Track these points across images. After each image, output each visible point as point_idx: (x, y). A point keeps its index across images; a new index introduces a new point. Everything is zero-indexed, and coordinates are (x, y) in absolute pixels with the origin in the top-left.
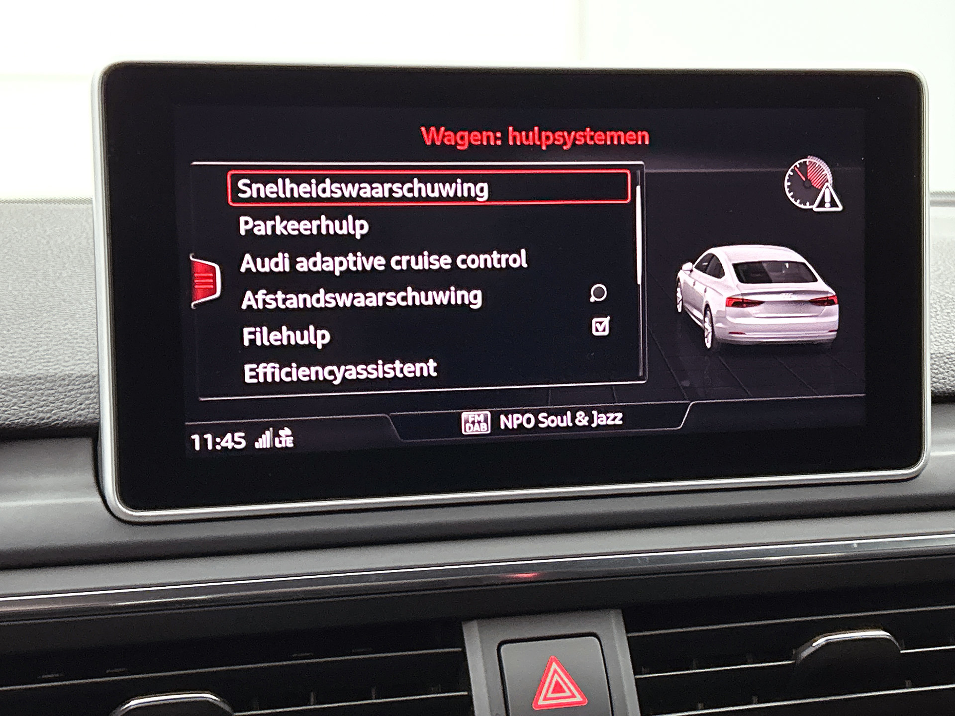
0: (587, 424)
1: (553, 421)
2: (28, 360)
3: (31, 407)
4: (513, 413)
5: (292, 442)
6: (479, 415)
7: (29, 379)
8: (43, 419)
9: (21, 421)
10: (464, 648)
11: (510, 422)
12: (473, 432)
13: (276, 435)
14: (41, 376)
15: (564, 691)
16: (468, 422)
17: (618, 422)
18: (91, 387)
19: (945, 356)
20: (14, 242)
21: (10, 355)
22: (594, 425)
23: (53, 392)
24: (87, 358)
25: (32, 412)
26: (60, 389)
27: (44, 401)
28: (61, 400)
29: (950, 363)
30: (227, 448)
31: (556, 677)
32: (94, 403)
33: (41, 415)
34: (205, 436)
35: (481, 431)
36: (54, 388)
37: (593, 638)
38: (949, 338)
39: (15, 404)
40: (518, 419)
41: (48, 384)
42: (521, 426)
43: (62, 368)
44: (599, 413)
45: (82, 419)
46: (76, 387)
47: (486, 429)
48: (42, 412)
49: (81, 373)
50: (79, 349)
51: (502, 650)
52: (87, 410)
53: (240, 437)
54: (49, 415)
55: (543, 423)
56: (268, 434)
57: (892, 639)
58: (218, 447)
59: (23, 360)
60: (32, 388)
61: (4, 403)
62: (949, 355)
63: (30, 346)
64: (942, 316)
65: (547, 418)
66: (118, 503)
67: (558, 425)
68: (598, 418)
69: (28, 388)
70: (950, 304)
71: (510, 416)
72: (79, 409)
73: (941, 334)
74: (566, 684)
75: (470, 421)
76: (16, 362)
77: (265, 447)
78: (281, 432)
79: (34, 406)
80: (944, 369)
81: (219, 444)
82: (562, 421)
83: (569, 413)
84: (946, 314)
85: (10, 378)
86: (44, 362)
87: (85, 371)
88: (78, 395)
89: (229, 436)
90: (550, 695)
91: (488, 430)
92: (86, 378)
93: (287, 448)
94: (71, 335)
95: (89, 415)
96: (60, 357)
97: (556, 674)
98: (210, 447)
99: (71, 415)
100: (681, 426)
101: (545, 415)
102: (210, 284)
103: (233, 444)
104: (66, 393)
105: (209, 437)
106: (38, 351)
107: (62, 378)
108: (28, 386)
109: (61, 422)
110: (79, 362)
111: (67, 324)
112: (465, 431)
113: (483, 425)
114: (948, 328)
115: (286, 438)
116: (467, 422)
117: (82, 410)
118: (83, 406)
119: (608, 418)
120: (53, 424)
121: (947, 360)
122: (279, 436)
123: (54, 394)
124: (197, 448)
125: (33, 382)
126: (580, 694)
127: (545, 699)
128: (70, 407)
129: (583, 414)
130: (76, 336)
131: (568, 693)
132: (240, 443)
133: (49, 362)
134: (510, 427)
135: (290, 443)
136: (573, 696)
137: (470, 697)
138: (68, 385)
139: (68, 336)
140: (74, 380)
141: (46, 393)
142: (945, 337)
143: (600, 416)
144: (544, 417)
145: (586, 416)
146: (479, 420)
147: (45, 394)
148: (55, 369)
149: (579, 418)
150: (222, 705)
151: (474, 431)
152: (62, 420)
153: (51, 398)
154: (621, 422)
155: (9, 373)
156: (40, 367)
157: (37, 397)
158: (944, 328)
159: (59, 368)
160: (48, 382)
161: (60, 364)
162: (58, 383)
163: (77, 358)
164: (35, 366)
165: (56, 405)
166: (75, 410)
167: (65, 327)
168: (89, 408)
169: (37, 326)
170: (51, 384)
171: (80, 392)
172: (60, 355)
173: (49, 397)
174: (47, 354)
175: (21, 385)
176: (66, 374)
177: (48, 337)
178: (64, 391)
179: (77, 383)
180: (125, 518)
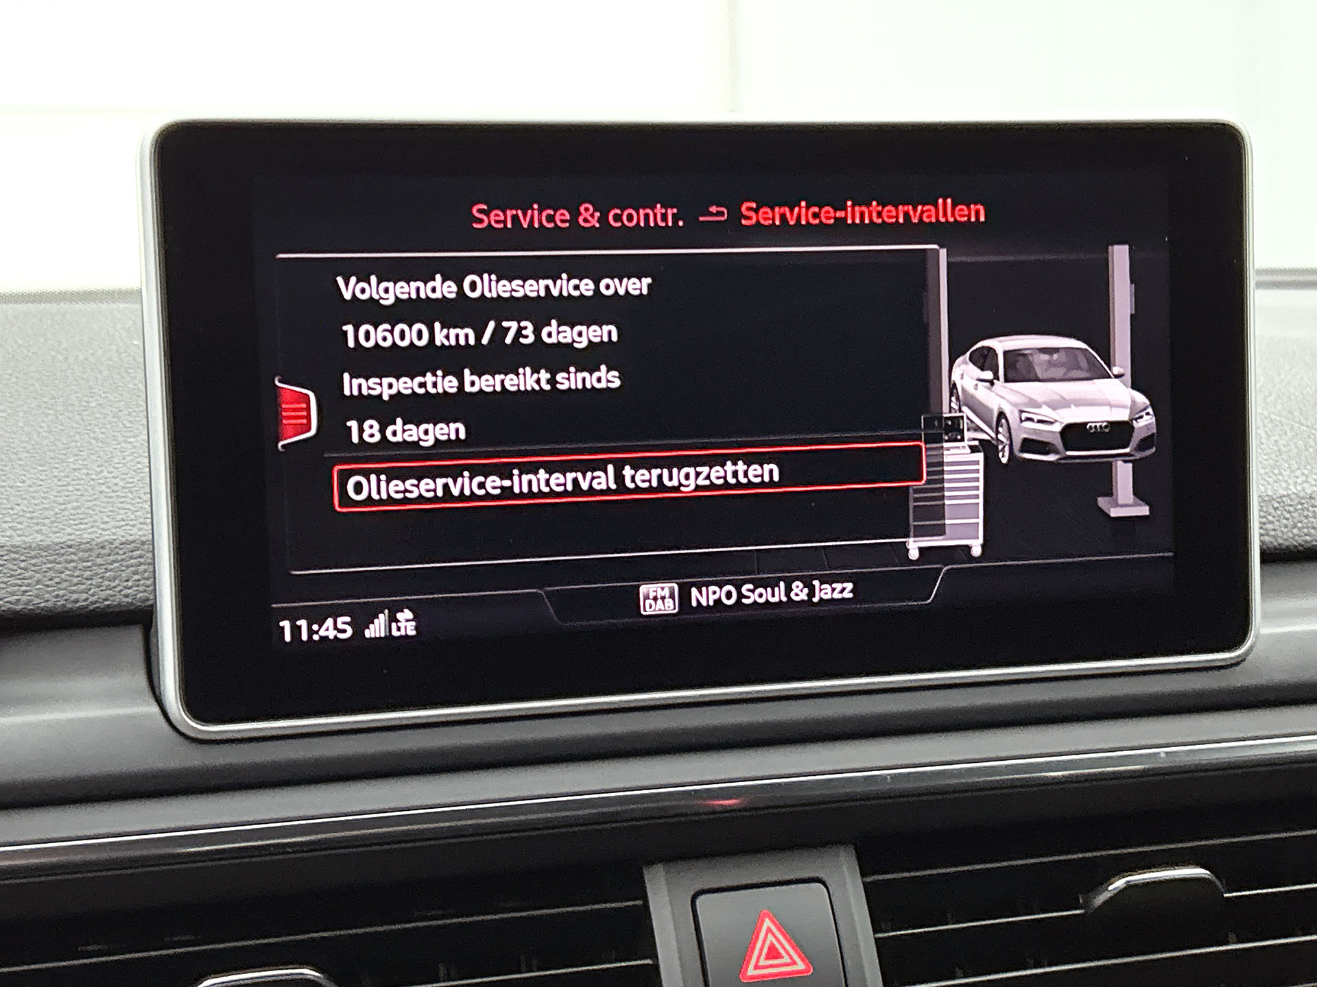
0: (806, 598)
1: (761, 595)
2: (52, 522)
3: (60, 586)
4: (707, 585)
5: (413, 628)
6: (663, 589)
7: (57, 547)
8: (77, 602)
9: (49, 604)
10: (646, 900)
11: (703, 597)
12: (655, 610)
13: (393, 619)
14: (72, 543)
15: (781, 957)
16: (649, 599)
17: (848, 595)
18: (141, 557)
19: (1273, 499)
21: (29, 515)
22: (816, 600)
23: (89, 564)
24: (133, 517)
25: (61, 593)
26: (99, 561)
27: (77, 576)
28: (100, 576)
29: (1282, 509)
30: (327, 637)
31: (770, 938)
32: (144, 579)
33: (75, 596)
34: (298, 623)
35: (665, 610)
36: (90, 559)
37: (817, 884)
38: (1278, 474)
39: (38, 582)
40: (715, 593)
41: (81, 554)
42: (718, 602)
43: (100, 532)
44: (822, 583)
45: (129, 600)
46: (120, 558)
47: (672, 607)
48: (76, 591)
49: (125, 538)
50: (121, 505)
52: (136, 588)
53: (344, 623)
54: (85, 596)
55: (748, 597)
56: (382, 618)
57: (1214, 878)
58: (316, 637)
59: (47, 521)
60: (60, 559)
61: (23, 581)
63: (55, 502)
64: (1268, 445)
65: (753, 591)
66: (183, 714)
67: (767, 600)
68: (821, 590)
69: (56, 559)
71: (704, 589)
72: (126, 588)
74: (784, 948)
75: (651, 597)
76: (37, 524)
77: (378, 636)
78: (399, 616)
79: (64, 585)
80: (1274, 517)
81: (317, 632)
82: (773, 595)
83: (782, 584)
85: (30, 547)
86: (75, 525)
87: (131, 535)
88: (123, 568)
89: (330, 622)
90: (762, 962)
91: (675, 609)
92: (134, 545)
93: (407, 636)
94: (109, 487)
95: (138, 596)
96: (95, 517)
97: (770, 934)
98: (305, 637)
99: (115, 595)
100: (931, 599)
101: (751, 586)
102: (302, 417)
103: (336, 632)
104: (105, 567)
105: (303, 623)
106: (65, 509)
107: (101, 545)
108: (56, 557)
109: (102, 606)
110: (122, 523)
111: (102, 471)
112: (645, 610)
113: (669, 602)
115: (406, 624)
116: (647, 597)
117: (130, 588)
118: (130, 584)
119: (833, 590)
120: (91, 607)
121: (1277, 504)
122: (397, 621)
123: (90, 567)
124: (288, 638)
125: (62, 551)
126: (803, 960)
127: (756, 967)
128: (114, 584)
129: (801, 585)
130: (116, 488)
131: (786, 960)
132: (344, 631)
133: (81, 523)
134: (704, 603)
135: (412, 630)
136: (794, 963)
137: (656, 967)
138: (109, 555)
139: (104, 488)
140: (116, 547)
141: (80, 566)
142: (1273, 473)
143: (823, 586)
144: (749, 590)
145: (805, 587)
146: (663, 595)
147: (78, 568)
148: (90, 534)
149: (796, 590)
150: (327, 984)
151: (657, 609)
152: (102, 603)
153: (87, 574)
154: (851, 595)
155: (28, 539)
156: (69, 530)
157: (68, 573)
158: (1271, 461)
159: (96, 532)
160: (81, 551)
161: (98, 527)
162: (94, 554)
163: (119, 518)
164: (63, 529)
165: (94, 582)
166: (118, 589)
167: (100, 476)
168: (138, 586)
169: (63, 474)
170: (86, 555)
171: (124, 564)
172: (96, 514)
173: (84, 571)
174: (78, 513)
175: (46, 556)
176: (106, 541)
177: (78, 490)
178: (104, 563)
179: (121, 552)
180: (192, 735)
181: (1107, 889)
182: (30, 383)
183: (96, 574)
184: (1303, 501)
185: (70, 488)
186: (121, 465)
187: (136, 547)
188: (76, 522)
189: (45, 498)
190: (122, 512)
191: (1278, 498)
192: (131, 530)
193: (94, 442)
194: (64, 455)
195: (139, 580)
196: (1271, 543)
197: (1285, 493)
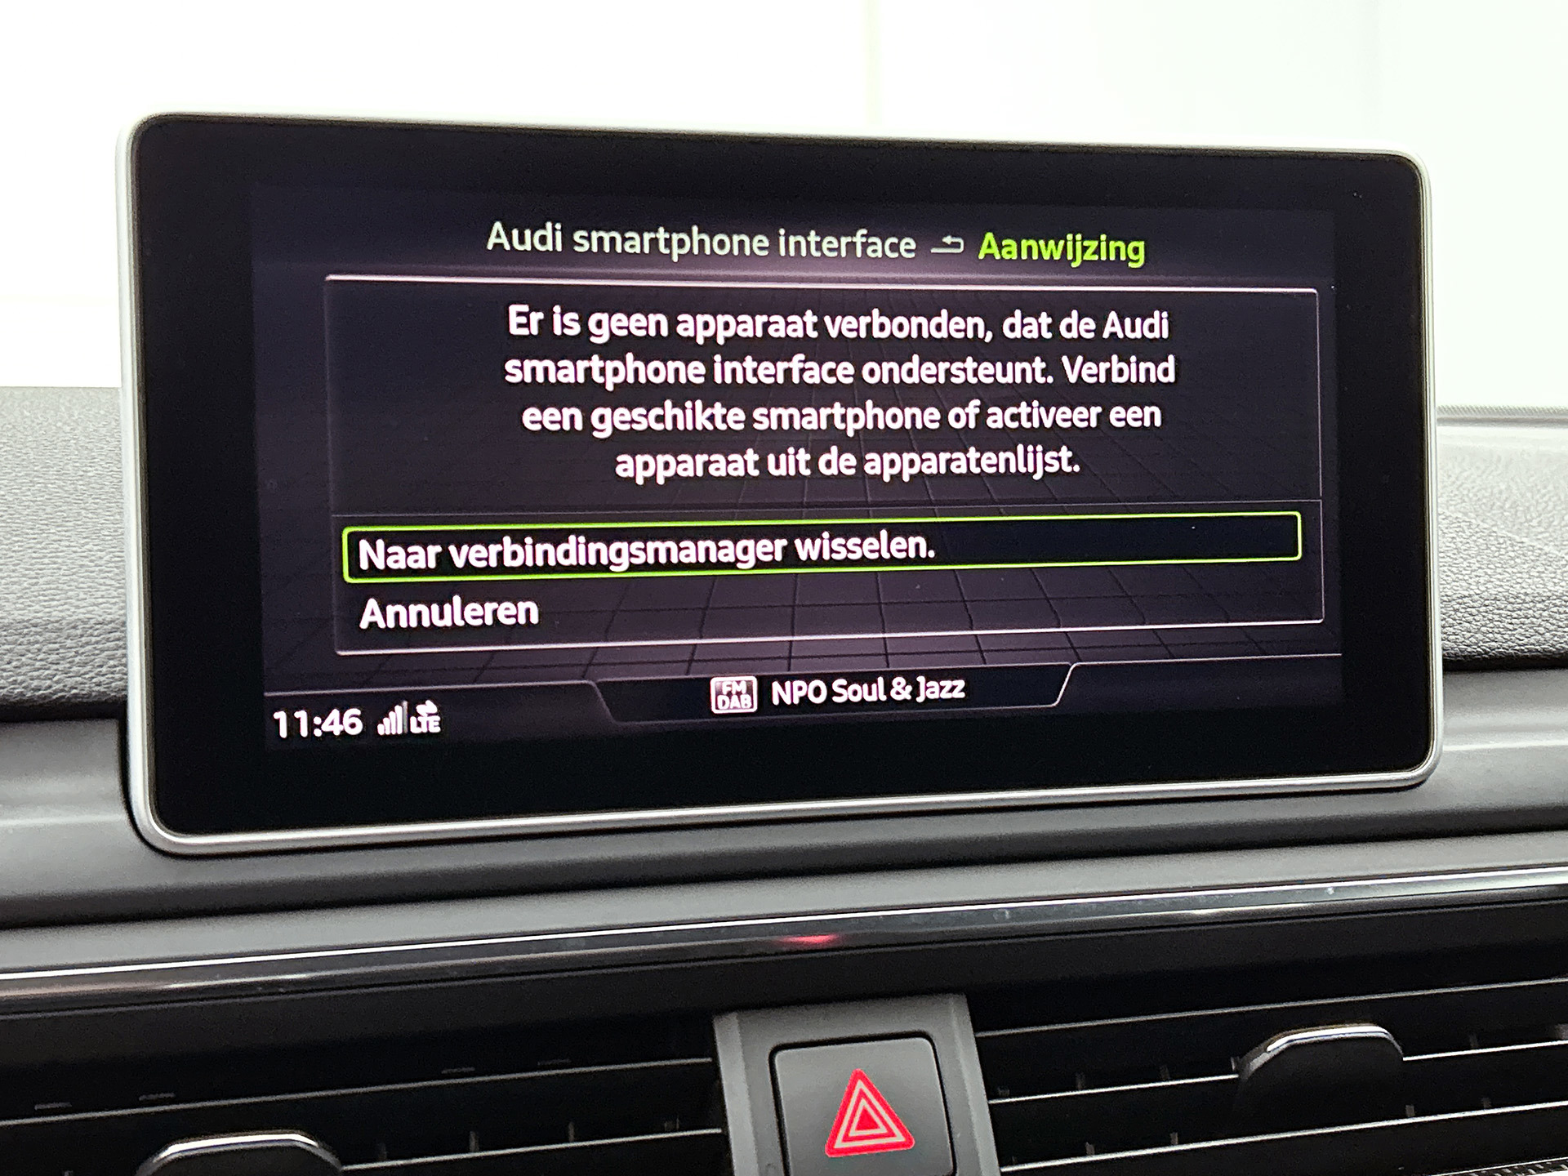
0: (909, 697)
1: (855, 693)
2: (19, 598)
3: (19, 671)
4: (793, 678)
5: (438, 724)
6: (738, 682)
7: (20, 626)
8: (40, 690)
10: (714, 1055)
11: (786, 693)
12: (729, 708)
13: (412, 712)
14: (39, 621)
15: (876, 1126)
16: (722, 694)
17: (958, 694)
18: (119, 639)
19: (1454, 600)
20: (21, 428)
22: (920, 699)
23: (57, 646)
24: (115, 594)
25: (20, 678)
26: (69, 643)
27: (41, 660)
28: (68, 660)
29: (1463, 611)
30: (331, 733)
31: (863, 1102)
32: (119, 665)
33: (35, 683)
34: (297, 715)
35: (742, 708)
36: (58, 640)
37: (921, 1039)
40: (800, 689)
41: (48, 635)
42: (804, 699)
43: (73, 609)
44: (928, 680)
45: (102, 689)
46: (94, 639)
47: (750, 705)
48: (38, 678)
49: (103, 617)
50: (102, 581)
51: (779, 1057)
52: (110, 676)
53: (353, 716)
54: (48, 682)
55: (840, 695)
56: (399, 712)
57: (1389, 1037)
58: (318, 733)
59: (11, 597)
60: (21, 640)
62: (1461, 598)
63: (24, 576)
65: (846, 687)
66: (152, 821)
67: (863, 699)
68: (927, 688)
69: (17, 640)
70: (1454, 525)
71: (788, 684)
72: (98, 674)
73: (1445, 569)
74: (879, 1115)
75: (725, 692)
77: (394, 733)
78: (420, 708)
80: (1455, 620)
81: (319, 727)
82: (870, 693)
83: (881, 680)
84: (1450, 540)
86: (45, 601)
87: (109, 614)
88: (97, 652)
89: (335, 714)
90: (853, 1133)
91: (752, 707)
92: (112, 625)
93: (429, 733)
94: (92, 561)
95: (112, 685)
96: (70, 593)
97: (863, 1098)
98: (304, 732)
99: (85, 683)
100: (1057, 702)
101: (843, 682)
103: (342, 726)
105: (302, 715)
106: (36, 584)
107: (73, 625)
108: (17, 637)
109: (68, 695)
110: (101, 600)
111: (87, 543)
112: (717, 708)
113: (745, 698)
114: (1456, 559)
115: (428, 718)
117: (103, 675)
118: (104, 670)
119: (942, 688)
120: (54, 697)
121: (1458, 606)
122: (417, 715)
123: (58, 649)
124: (283, 733)
125: (26, 631)
126: (902, 1131)
127: (846, 1138)
128: (82, 672)
129: (902, 680)
131: (882, 1130)
132: (353, 726)
133: (53, 600)
134: (788, 701)
135: (435, 726)
136: (891, 1133)
137: (724, 1139)
138: (82, 636)
139: (86, 562)
140: (91, 628)
141: (45, 649)
142: (1452, 572)
143: (929, 684)
144: (841, 686)
145: (907, 684)
146: (739, 690)
147: (43, 650)
148: (61, 611)
149: (896, 688)
150: (321, 1153)
151: (731, 707)
152: (68, 691)
154: (962, 695)
156: (37, 607)
157: (30, 655)
158: (1448, 559)
159: (69, 610)
160: (48, 631)
161: (71, 604)
162: (65, 633)
163: (100, 594)
164: (29, 606)
165: (60, 667)
166: (91, 675)
167: (83, 549)
168: (112, 673)
169: (39, 546)
170: (54, 635)
171: (99, 646)
172: (72, 590)
173: (49, 654)
174: (50, 589)
175: (6, 636)
176: (79, 619)
177: (55, 563)
178: (74, 645)
179: (96, 633)
180: (166, 848)
181: (1265, 1050)
182: (24, 451)
183: (64, 658)
184: (1487, 603)
185: (46, 561)
186: (109, 538)
187: (113, 628)
188: (46, 598)
189: (14, 571)
190: (103, 588)
191: (1459, 598)
192: (111, 608)
193: (83, 512)
194: (47, 525)
195: (115, 666)
196: (1452, 649)
197: (1466, 593)
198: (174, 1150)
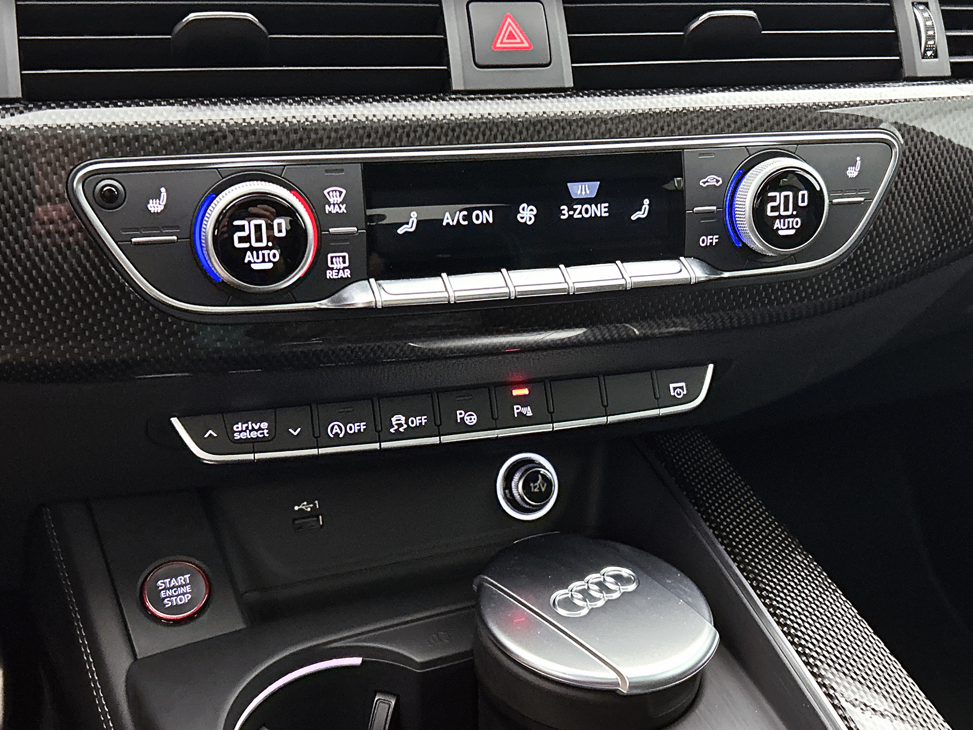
10: (441, 4)
31: (510, 28)
37: (538, 3)
51: (471, 5)
57: (756, 18)
74: (517, 34)
90: (505, 40)
97: (510, 26)
126: (527, 41)
127: (502, 43)
131: (518, 40)
136: (522, 42)
137: (445, 40)
150: (259, 24)
181: (699, 20)
198: (192, 16)
